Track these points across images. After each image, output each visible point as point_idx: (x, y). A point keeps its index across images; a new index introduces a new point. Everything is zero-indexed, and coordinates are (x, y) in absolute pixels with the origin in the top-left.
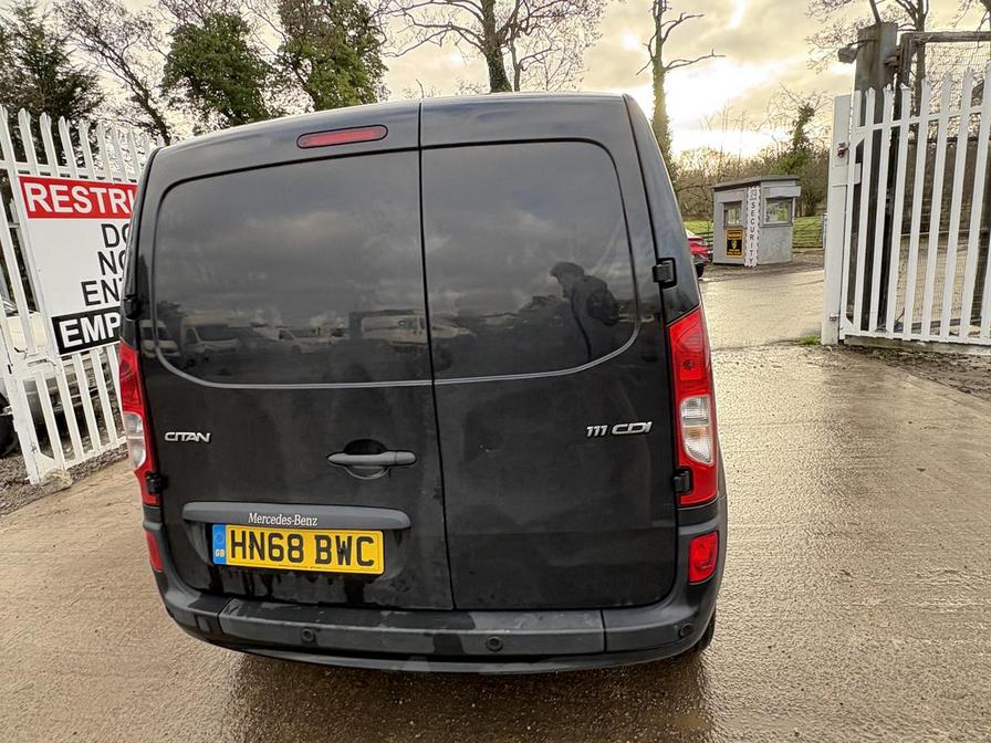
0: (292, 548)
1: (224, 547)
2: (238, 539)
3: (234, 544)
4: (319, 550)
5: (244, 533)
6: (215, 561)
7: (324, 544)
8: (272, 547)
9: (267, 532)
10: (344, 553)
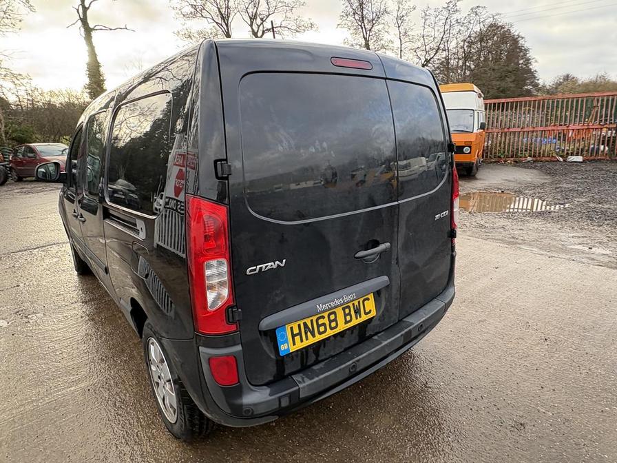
0: (330, 322)
1: (287, 341)
2: (296, 331)
3: (293, 336)
4: (345, 315)
5: (299, 326)
6: (281, 355)
7: (347, 311)
8: (319, 326)
9: (314, 318)
10: (357, 312)
